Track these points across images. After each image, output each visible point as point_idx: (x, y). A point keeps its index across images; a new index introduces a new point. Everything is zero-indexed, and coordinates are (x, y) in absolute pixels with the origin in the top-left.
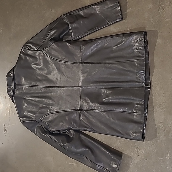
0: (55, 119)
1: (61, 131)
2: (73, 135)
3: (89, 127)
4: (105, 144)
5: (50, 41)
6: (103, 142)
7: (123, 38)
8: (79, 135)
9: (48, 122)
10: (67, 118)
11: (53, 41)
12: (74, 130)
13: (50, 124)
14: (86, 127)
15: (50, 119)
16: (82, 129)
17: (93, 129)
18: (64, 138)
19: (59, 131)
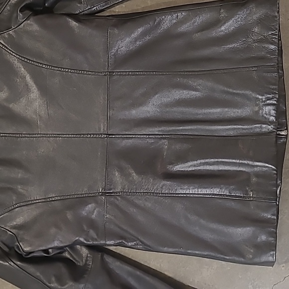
0: (35, 221)
1: (50, 250)
2: (87, 260)
3: (129, 236)
4: (170, 277)
5: (20, 11)
6: (166, 273)
7: (222, 11)
8: (102, 256)
9: (15, 227)
10: (69, 215)
11: (28, 13)
12: (89, 247)
13: (21, 232)
14: (122, 238)
15: (19, 221)
16: (112, 242)
17: (141, 241)
18: (61, 268)
19: (46, 251)
